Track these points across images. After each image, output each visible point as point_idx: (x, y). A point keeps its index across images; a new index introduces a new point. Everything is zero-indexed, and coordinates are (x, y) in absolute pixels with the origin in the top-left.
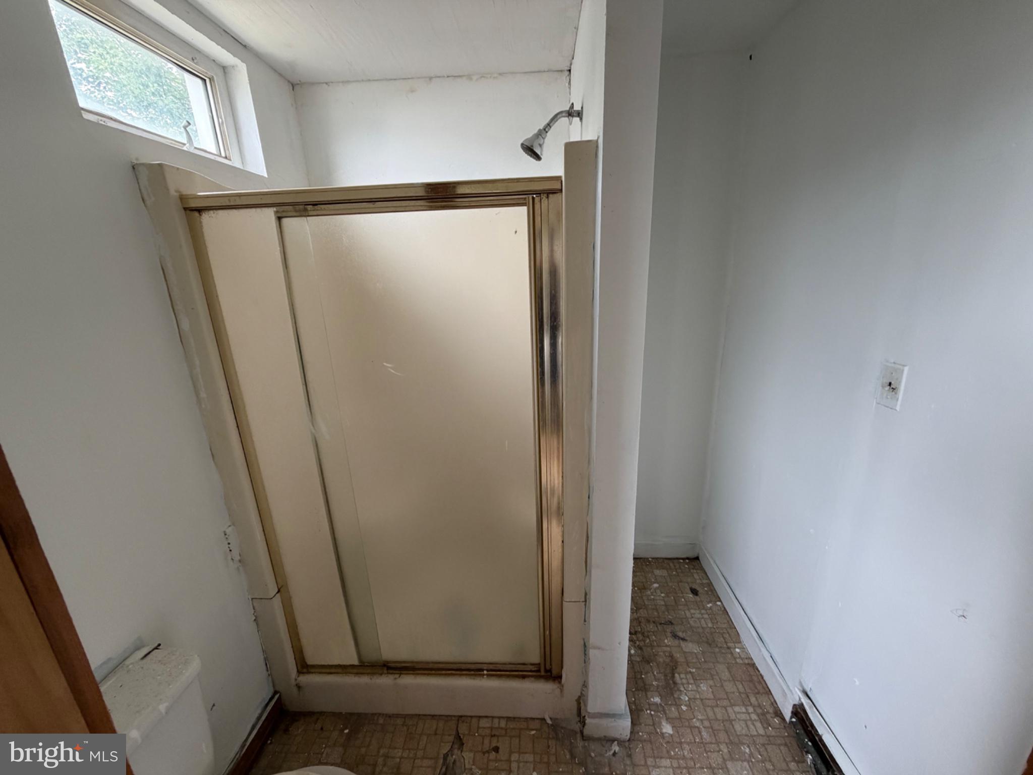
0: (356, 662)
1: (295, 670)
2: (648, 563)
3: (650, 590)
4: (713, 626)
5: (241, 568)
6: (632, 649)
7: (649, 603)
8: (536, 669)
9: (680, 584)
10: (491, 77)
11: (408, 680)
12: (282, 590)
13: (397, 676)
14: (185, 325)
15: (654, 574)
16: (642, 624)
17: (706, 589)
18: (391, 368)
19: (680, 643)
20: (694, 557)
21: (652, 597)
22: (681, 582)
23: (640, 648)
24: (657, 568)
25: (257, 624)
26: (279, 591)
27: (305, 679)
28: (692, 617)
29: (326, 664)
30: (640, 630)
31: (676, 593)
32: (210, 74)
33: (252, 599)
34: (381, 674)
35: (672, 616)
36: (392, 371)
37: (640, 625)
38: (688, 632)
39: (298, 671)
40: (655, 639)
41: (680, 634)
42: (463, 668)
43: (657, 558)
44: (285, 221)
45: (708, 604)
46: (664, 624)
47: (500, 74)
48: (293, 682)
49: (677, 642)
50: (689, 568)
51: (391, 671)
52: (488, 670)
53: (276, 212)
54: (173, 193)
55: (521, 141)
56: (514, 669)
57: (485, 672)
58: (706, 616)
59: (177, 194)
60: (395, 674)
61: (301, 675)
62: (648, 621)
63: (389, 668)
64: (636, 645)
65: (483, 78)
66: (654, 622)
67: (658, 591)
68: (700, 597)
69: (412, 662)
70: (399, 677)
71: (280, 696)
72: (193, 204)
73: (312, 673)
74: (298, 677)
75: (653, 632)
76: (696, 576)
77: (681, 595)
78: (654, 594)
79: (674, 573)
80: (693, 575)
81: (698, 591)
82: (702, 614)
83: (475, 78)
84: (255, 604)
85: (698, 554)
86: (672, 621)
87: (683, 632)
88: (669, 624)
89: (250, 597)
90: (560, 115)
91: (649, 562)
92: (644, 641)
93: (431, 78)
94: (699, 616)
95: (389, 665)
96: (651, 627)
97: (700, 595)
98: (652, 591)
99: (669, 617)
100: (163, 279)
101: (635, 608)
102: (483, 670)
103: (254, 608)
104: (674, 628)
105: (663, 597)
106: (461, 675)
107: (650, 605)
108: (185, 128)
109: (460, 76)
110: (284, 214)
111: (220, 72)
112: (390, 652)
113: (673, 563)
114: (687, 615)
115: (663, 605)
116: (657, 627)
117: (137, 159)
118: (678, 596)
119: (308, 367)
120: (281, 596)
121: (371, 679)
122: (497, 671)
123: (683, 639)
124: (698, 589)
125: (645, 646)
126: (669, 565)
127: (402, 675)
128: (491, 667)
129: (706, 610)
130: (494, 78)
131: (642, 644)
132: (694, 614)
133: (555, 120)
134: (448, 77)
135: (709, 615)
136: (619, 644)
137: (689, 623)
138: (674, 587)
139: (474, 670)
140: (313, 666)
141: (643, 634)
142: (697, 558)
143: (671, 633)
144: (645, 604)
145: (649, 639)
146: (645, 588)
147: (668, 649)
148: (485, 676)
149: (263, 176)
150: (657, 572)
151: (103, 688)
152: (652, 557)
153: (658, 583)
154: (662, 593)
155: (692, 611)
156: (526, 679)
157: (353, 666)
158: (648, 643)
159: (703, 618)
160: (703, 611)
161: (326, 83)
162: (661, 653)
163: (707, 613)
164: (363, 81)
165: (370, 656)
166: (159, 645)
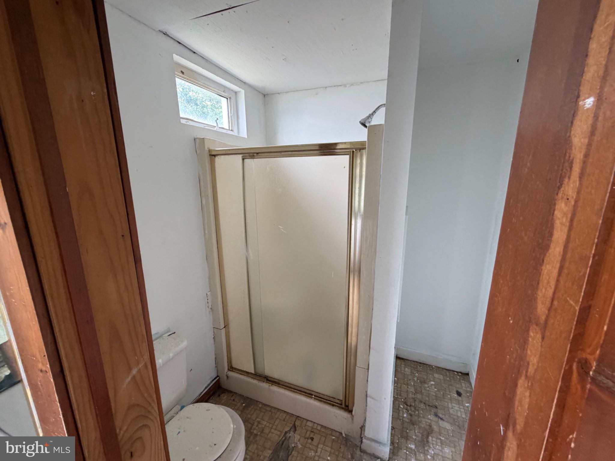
0: (253, 372)
1: (227, 368)
2: (431, 369)
3: (428, 384)
4: (466, 417)
5: (211, 313)
6: (405, 414)
7: (425, 392)
8: (340, 403)
9: (450, 386)
10: (356, 85)
11: (275, 388)
12: (226, 327)
13: (271, 385)
14: (204, 203)
15: (433, 376)
16: (416, 402)
17: (468, 394)
18: (282, 229)
19: (438, 421)
20: (466, 373)
21: (428, 389)
22: (451, 385)
23: (411, 415)
24: (437, 373)
25: (214, 341)
26: (225, 327)
27: (231, 374)
28: (452, 408)
29: (240, 369)
30: (414, 405)
31: (445, 391)
32: (230, 96)
33: (214, 328)
34: (264, 382)
35: (438, 403)
36: (282, 230)
37: (415, 403)
38: (447, 416)
39: (228, 369)
40: (422, 413)
41: (441, 415)
42: (302, 391)
43: (439, 368)
44: (246, 160)
45: (467, 403)
46: (431, 406)
47: (361, 83)
48: (225, 374)
49: (435, 419)
50: (460, 379)
51: (268, 382)
52: (315, 396)
53: (242, 157)
54: (206, 149)
55: (360, 120)
56: (328, 399)
57: (313, 396)
58: (463, 410)
59: (208, 150)
60: (270, 383)
61: (229, 371)
62: (421, 402)
63: (267, 380)
64: (409, 413)
65: (352, 86)
66: (424, 403)
67: (433, 387)
68: (462, 398)
69: (278, 380)
70: (271, 386)
71: (219, 378)
72: (213, 153)
73: (234, 372)
74: (228, 371)
75: (422, 409)
76: (463, 385)
77: (448, 393)
78: (430, 387)
79: (448, 379)
80: (461, 384)
81: (462, 394)
82: (460, 408)
83: (348, 86)
84: (215, 331)
85: (469, 372)
86: (438, 407)
87: (443, 415)
88: (434, 407)
89: (213, 327)
90: (381, 106)
91: (433, 368)
92: (415, 412)
93: (326, 87)
94: (458, 409)
95: (268, 378)
96: (422, 406)
97: (462, 397)
98: (429, 385)
99: (436, 403)
100: (199, 183)
101: (414, 392)
102: (312, 395)
103: (214, 332)
104: (438, 411)
105: (436, 391)
106: (301, 394)
107: (425, 393)
108: (216, 121)
109: (341, 86)
110: (245, 158)
111: (234, 94)
112: (268, 372)
113: (449, 373)
114: (449, 406)
115: (434, 395)
116: (426, 407)
117: (196, 136)
118: (446, 393)
119: (248, 225)
120: (226, 330)
121: (259, 382)
122: (320, 398)
123: (441, 419)
124: (462, 393)
125: (414, 415)
126: (446, 373)
127: (273, 385)
128: (317, 395)
129: (464, 407)
130: (358, 85)
131: (413, 413)
132: (454, 406)
133: (378, 109)
134: (334, 86)
135: (465, 410)
136: (385, 399)
137: (449, 411)
138: (445, 387)
139: (308, 393)
140: (235, 369)
141: (415, 408)
142: (468, 374)
143: (434, 413)
144: (422, 391)
145: (418, 412)
146: (425, 383)
147: (429, 421)
148: (313, 399)
149: (245, 138)
150: (436, 375)
151: (154, 343)
152: (436, 366)
153: (434, 382)
154: (435, 388)
155: (453, 405)
156: (334, 407)
157: (251, 373)
158: (416, 414)
159: (460, 411)
160: (461, 407)
161: (279, 93)
162: (424, 422)
163: (464, 409)
164: (294, 91)
165: (260, 371)
166: (175, 333)
